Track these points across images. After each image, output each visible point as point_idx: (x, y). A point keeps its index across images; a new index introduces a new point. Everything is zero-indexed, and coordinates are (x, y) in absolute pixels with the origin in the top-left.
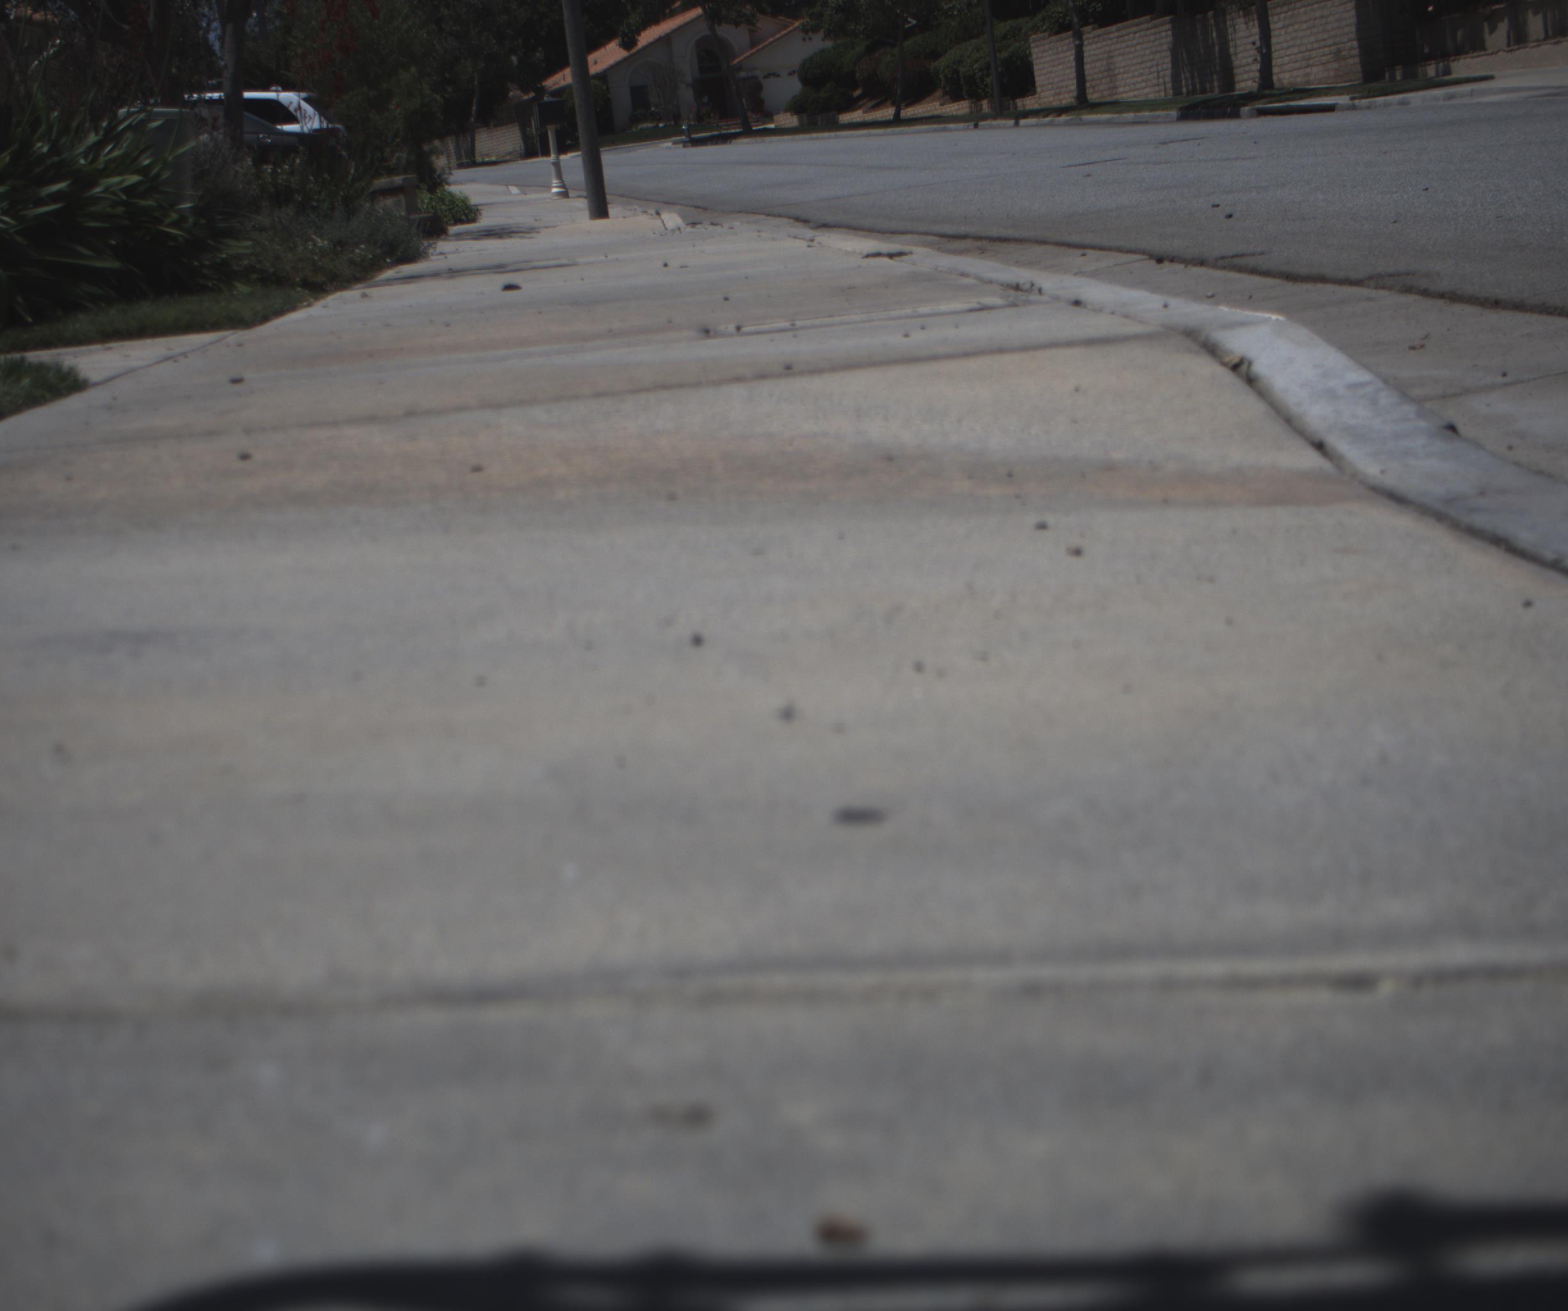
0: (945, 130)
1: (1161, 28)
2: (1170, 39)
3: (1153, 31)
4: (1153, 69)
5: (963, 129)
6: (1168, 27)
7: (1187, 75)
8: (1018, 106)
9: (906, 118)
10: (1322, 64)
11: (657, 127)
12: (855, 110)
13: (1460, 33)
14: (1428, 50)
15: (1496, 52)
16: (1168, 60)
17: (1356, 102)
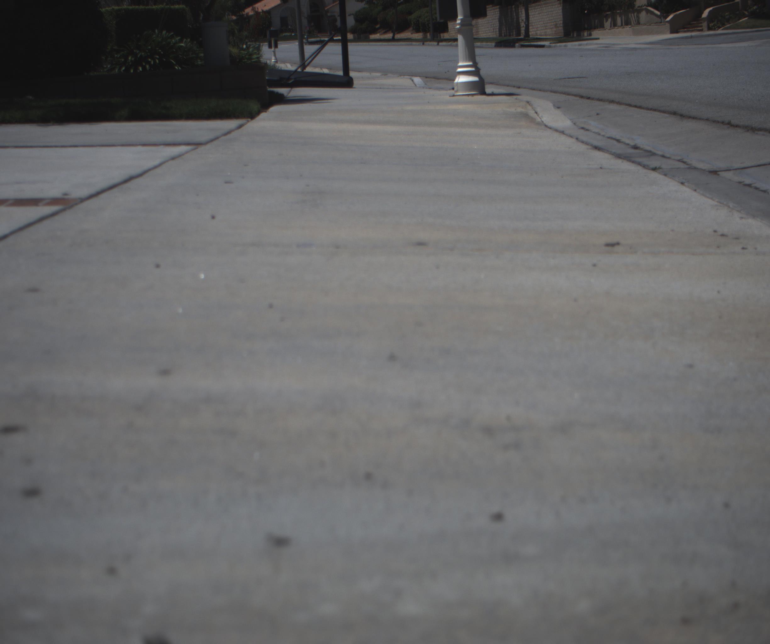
0: (411, 45)
1: (496, 10)
2: (498, 15)
3: (493, 11)
4: (492, 26)
5: (418, 45)
6: (498, 10)
7: (505, 29)
8: (440, 37)
9: (397, 38)
10: (551, 29)
11: (291, 35)
12: (376, 33)
13: (596, 21)
14: (586, 26)
15: (606, 29)
16: (498, 23)
17: (551, 45)
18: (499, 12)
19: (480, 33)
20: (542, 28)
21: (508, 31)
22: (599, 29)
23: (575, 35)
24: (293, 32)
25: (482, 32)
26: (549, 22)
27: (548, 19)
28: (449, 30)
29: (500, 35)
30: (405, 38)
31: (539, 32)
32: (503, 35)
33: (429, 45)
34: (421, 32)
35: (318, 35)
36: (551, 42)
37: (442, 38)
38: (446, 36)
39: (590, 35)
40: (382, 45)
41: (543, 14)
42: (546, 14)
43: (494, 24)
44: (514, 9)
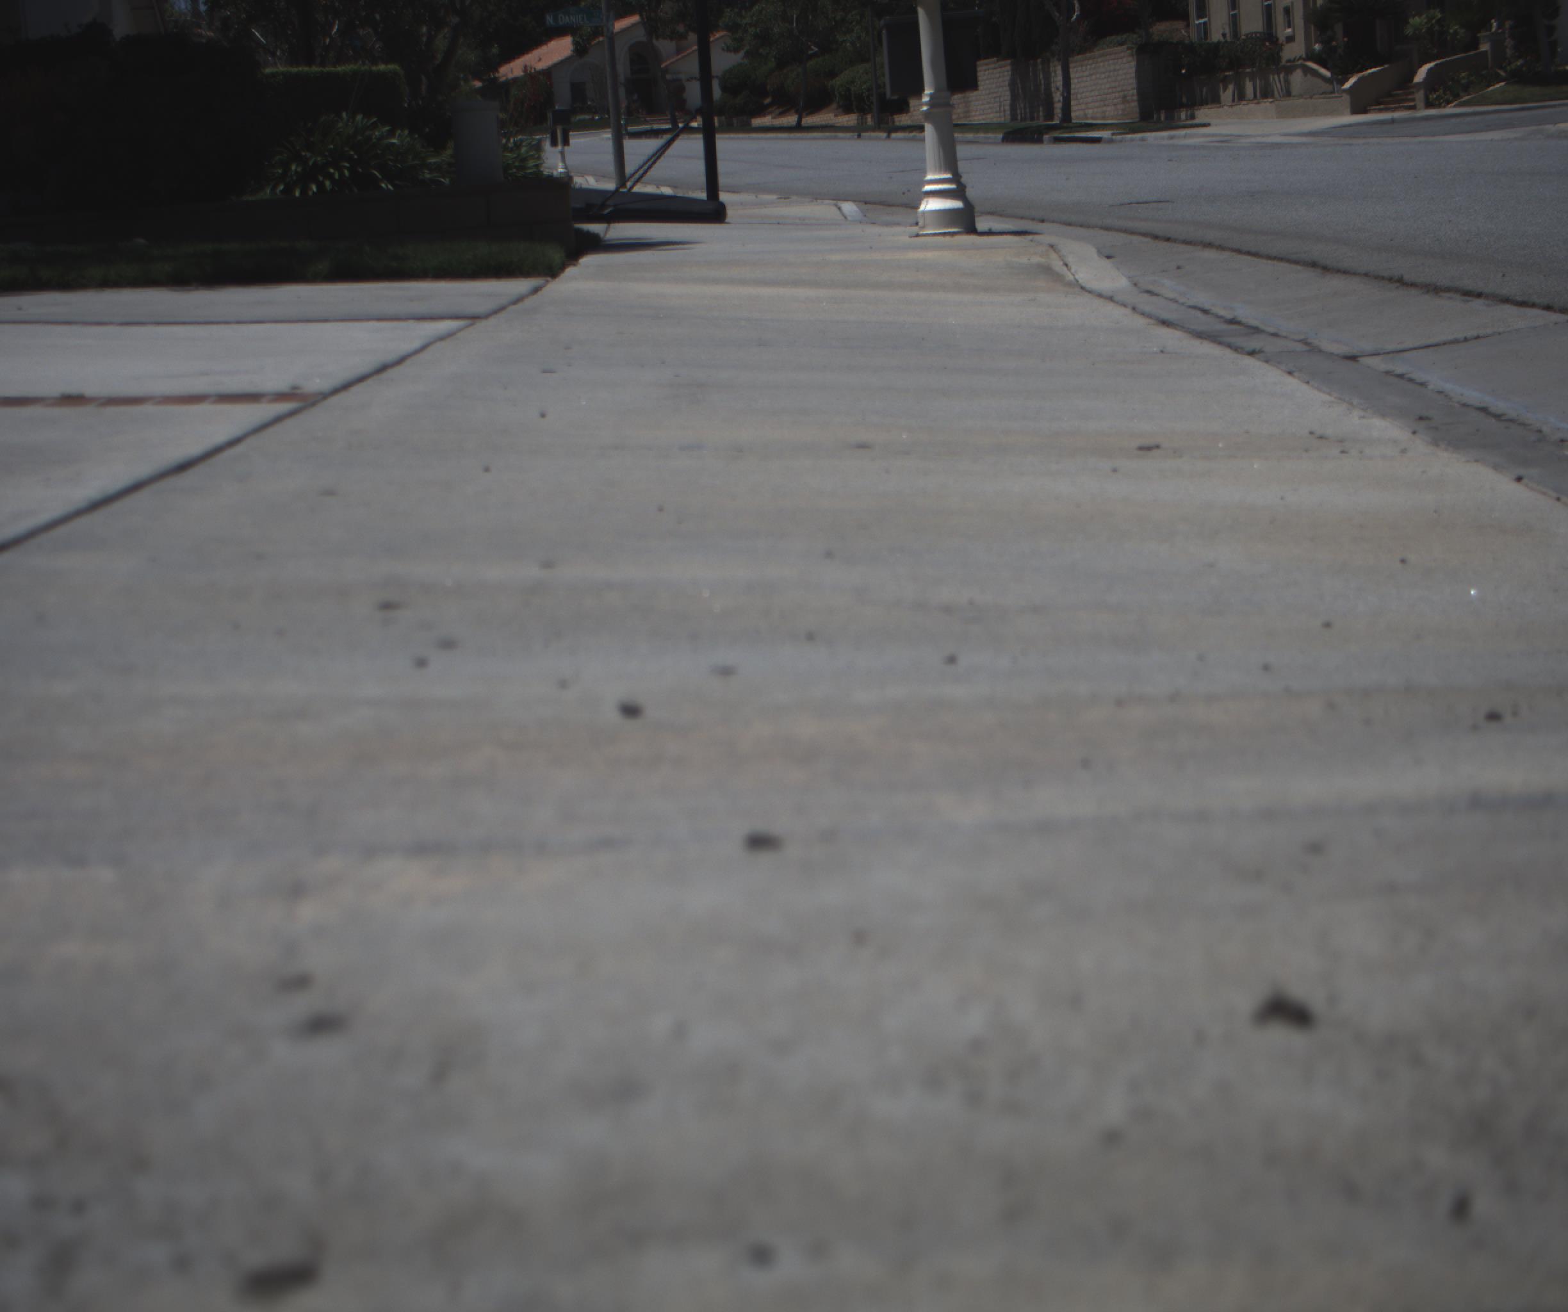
0: (836, 138)
1: (1004, 69)
2: (1009, 78)
3: (999, 70)
4: (998, 100)
5: (849, 139)
6: (1009, 68)
7: (1022, 105)
8: (893, 122)
9: (806, 125)
10: (1115, 105)
11: (593, 119)
12: (765, 115)
13: (1205, 90)
14: (1184, 100)
15: (1223, 106)
16: (1008, 93)
17: (1114, 137)
18: (1010, 73)
19: (973, 113)
20: (1097, 104)
21: (1028, 110)
22: (1210, 107)
23: (1163, 118)
24: (596, 113)
25: (978, 113)
26: (1110, 91)
27: (1108, 86)
28: (912, 109)
29: (1014, 117)
30: (823, 123)
31: (1090, 111)
32: (1019, 117)
33: (870, 139)
34: (854, 113)
35: (648, 119)
36: (1115, 131)
37: (897, 124)
38: (902, 120)
39: (1193, 117)
40: (777, 139)
41: (1098, 76)
42: (1103, 76)
43: (1000, 97)
44: (1040, 67)
